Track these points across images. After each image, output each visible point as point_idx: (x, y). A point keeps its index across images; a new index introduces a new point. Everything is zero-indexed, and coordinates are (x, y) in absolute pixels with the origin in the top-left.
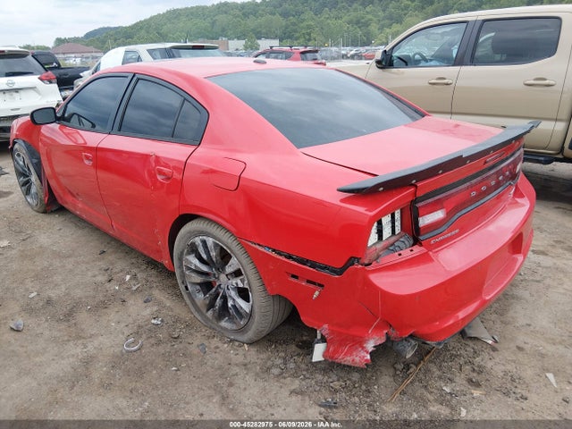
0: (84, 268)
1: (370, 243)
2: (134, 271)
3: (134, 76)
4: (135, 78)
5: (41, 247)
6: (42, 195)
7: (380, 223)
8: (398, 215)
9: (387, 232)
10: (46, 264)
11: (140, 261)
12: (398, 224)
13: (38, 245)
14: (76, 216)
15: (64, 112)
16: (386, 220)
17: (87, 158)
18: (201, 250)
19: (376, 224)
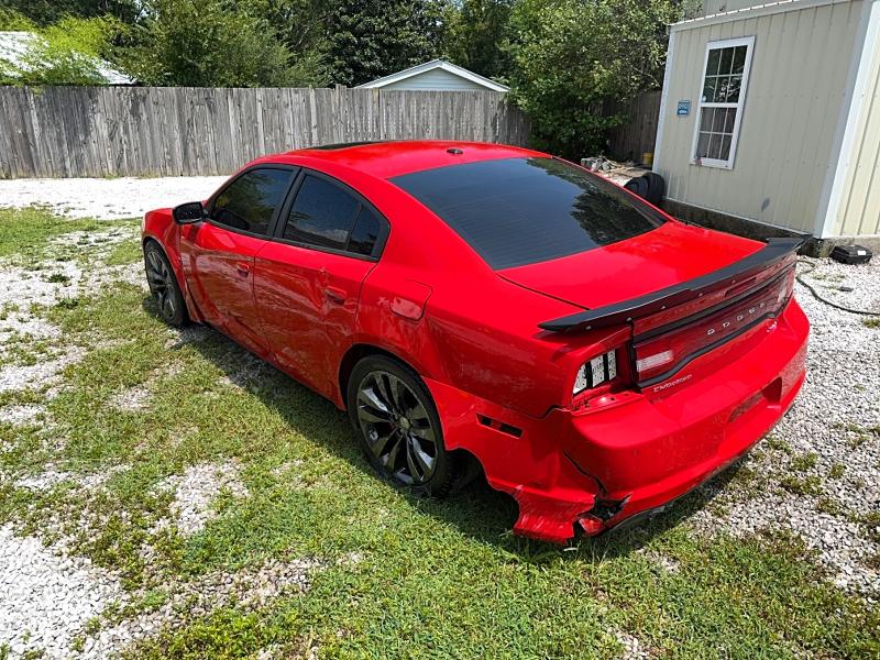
1: (576, 390)
3: (300, 171)
4: (301, 174)
7: (589, 366)
8: (611, 357)
9: (598, 378)
12: (612, 366)
16: (596, 363)
18: (382, 387)
19: (583, 367)
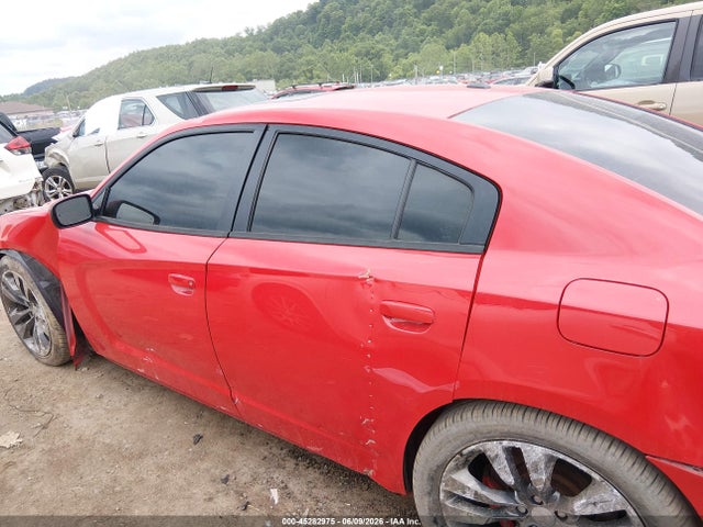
0: (181, 482)
2: (278, 476)
3: (266, 129)
4: (271, 133)
5: (79, 439)
6: (57, 338)
10: (105, 479)
11: (275, 450)
13: (75, 436)
14: (139, 376)
15: (106, 199)
17: (180, 282)
